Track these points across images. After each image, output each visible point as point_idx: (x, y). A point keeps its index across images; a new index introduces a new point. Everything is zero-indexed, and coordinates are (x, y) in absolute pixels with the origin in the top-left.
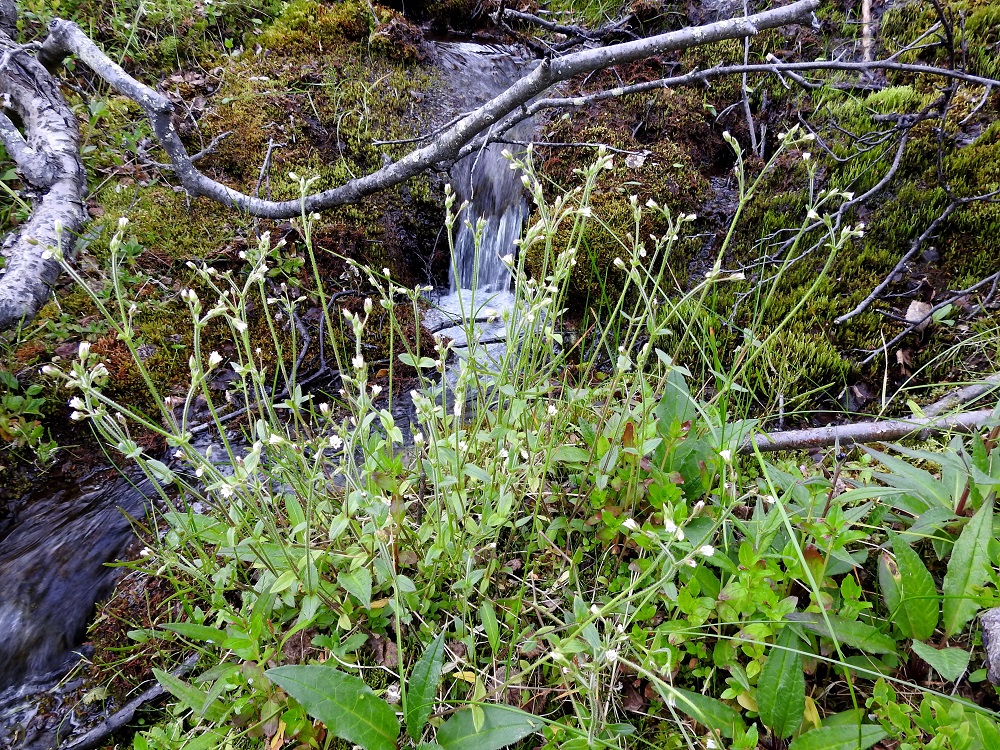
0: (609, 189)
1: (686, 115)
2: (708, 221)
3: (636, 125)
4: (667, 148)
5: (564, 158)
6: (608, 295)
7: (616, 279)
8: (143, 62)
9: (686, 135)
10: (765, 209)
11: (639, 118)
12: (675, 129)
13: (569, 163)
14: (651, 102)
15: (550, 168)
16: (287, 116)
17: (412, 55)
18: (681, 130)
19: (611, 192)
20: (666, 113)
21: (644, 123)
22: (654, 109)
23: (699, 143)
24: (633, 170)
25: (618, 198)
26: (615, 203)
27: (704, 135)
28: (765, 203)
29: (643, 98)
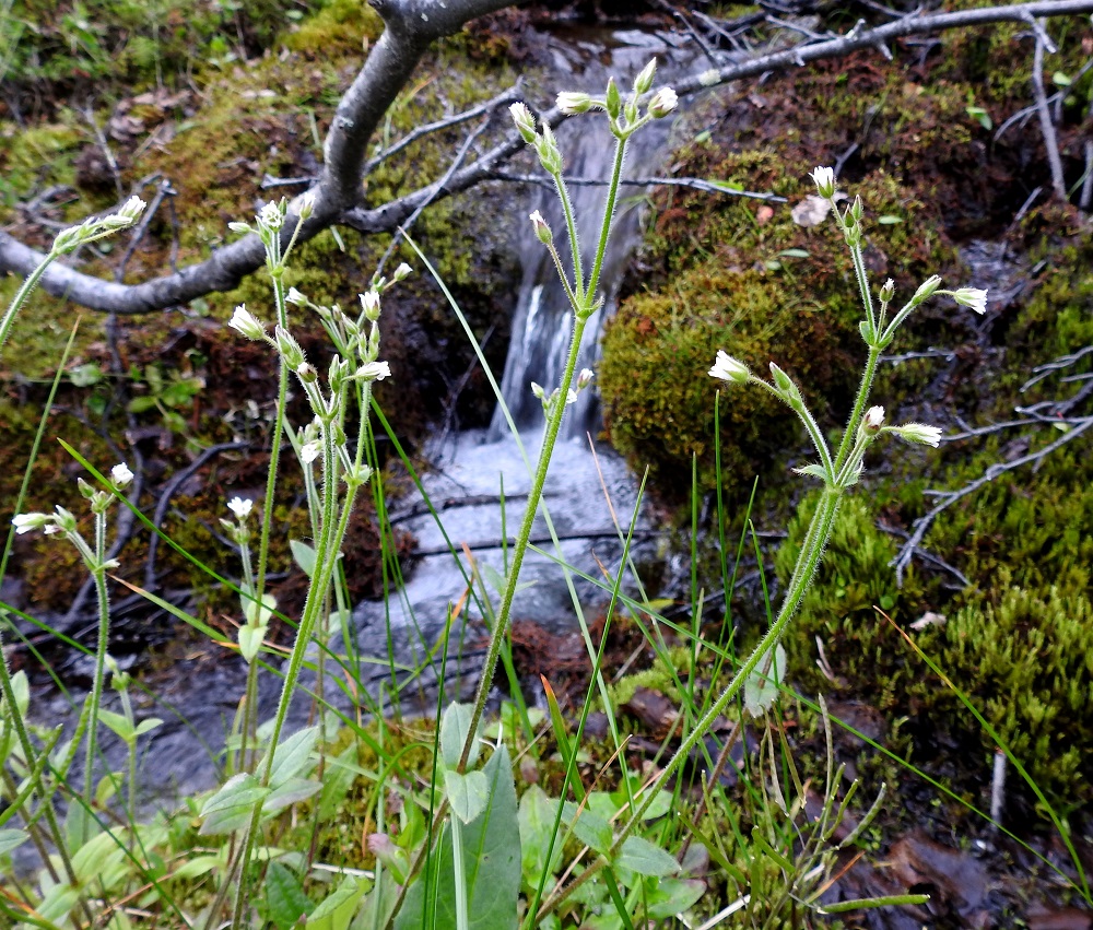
0: (751, 265)
1: (934, 128)
2: (948, 327)
3: (844, 150)
4: (877, 188)
5: (693, 208)
6: (724, 465)
7: (744, 435)
8: (106, 77)
9: (932, 165)
10: (1061, 305)
11: (851, 137)
12: (909, 155)
13: (701, 217)
14: (873, 110)
15: (666, 227)
16: (267, 148)
17: (502, 50)
18: (921, 156)
19: (754, 269)
20: (898, 127)
21: (861, 147)
22: (877, 120)
23: (959, 180)
24: (804, 229)
25: (764, 281)
26: (759, 290)
27: (971, 163)
28: (1063, 291)
29: (860, 102)
